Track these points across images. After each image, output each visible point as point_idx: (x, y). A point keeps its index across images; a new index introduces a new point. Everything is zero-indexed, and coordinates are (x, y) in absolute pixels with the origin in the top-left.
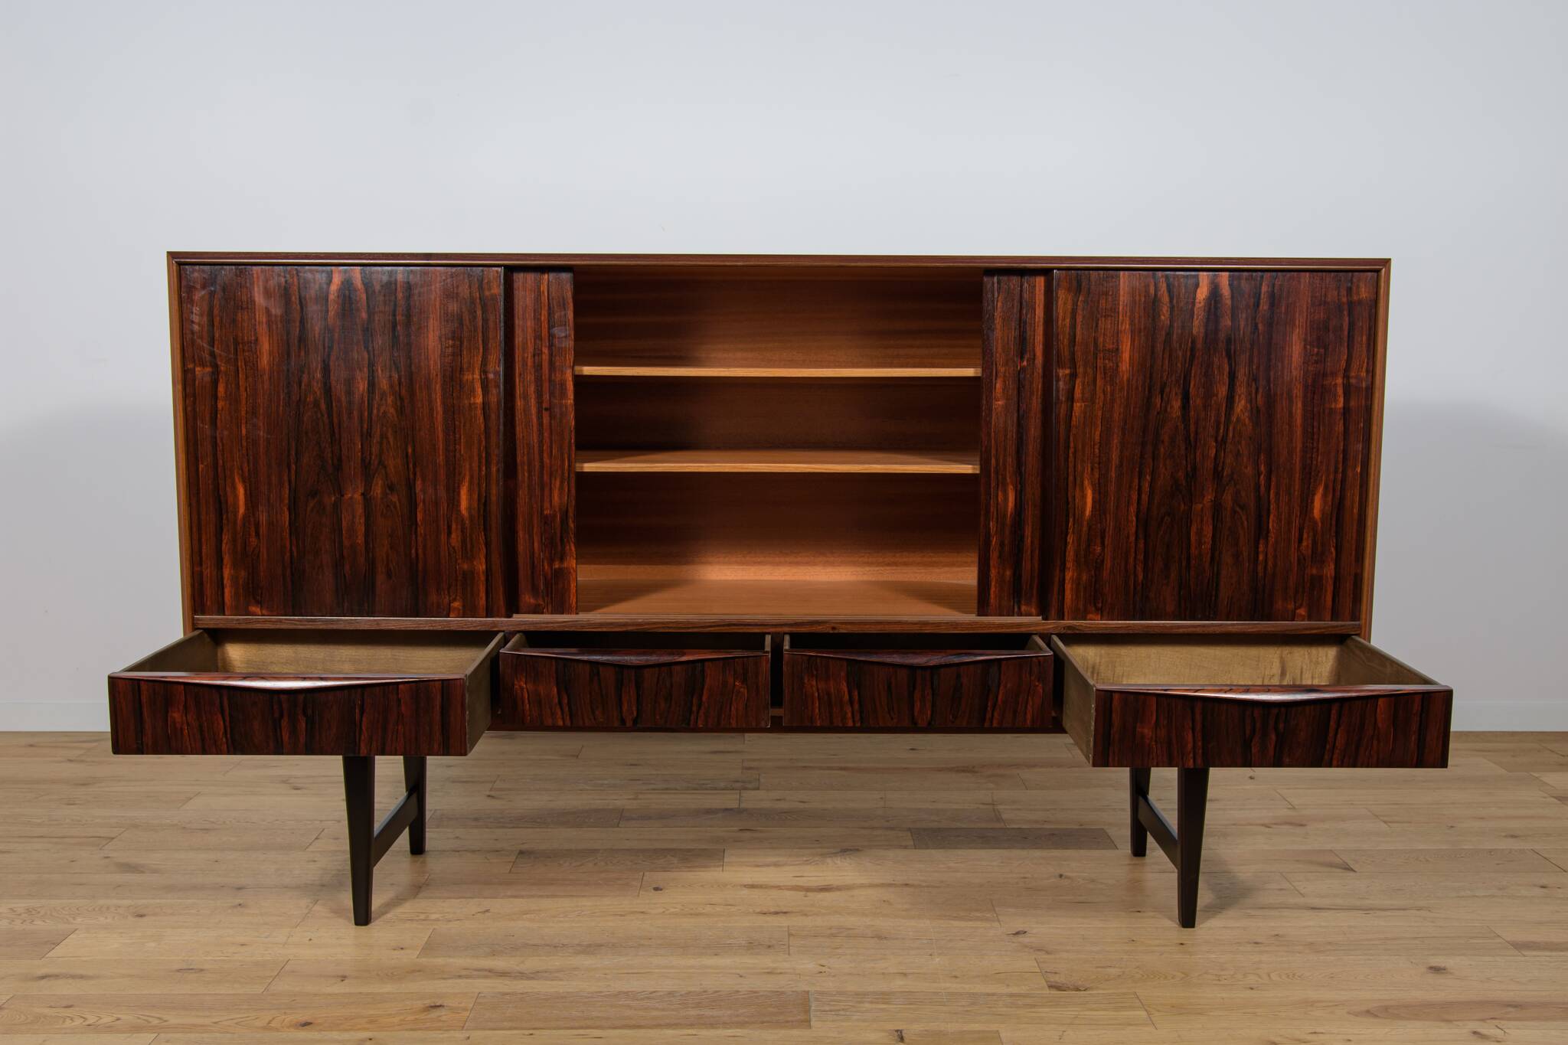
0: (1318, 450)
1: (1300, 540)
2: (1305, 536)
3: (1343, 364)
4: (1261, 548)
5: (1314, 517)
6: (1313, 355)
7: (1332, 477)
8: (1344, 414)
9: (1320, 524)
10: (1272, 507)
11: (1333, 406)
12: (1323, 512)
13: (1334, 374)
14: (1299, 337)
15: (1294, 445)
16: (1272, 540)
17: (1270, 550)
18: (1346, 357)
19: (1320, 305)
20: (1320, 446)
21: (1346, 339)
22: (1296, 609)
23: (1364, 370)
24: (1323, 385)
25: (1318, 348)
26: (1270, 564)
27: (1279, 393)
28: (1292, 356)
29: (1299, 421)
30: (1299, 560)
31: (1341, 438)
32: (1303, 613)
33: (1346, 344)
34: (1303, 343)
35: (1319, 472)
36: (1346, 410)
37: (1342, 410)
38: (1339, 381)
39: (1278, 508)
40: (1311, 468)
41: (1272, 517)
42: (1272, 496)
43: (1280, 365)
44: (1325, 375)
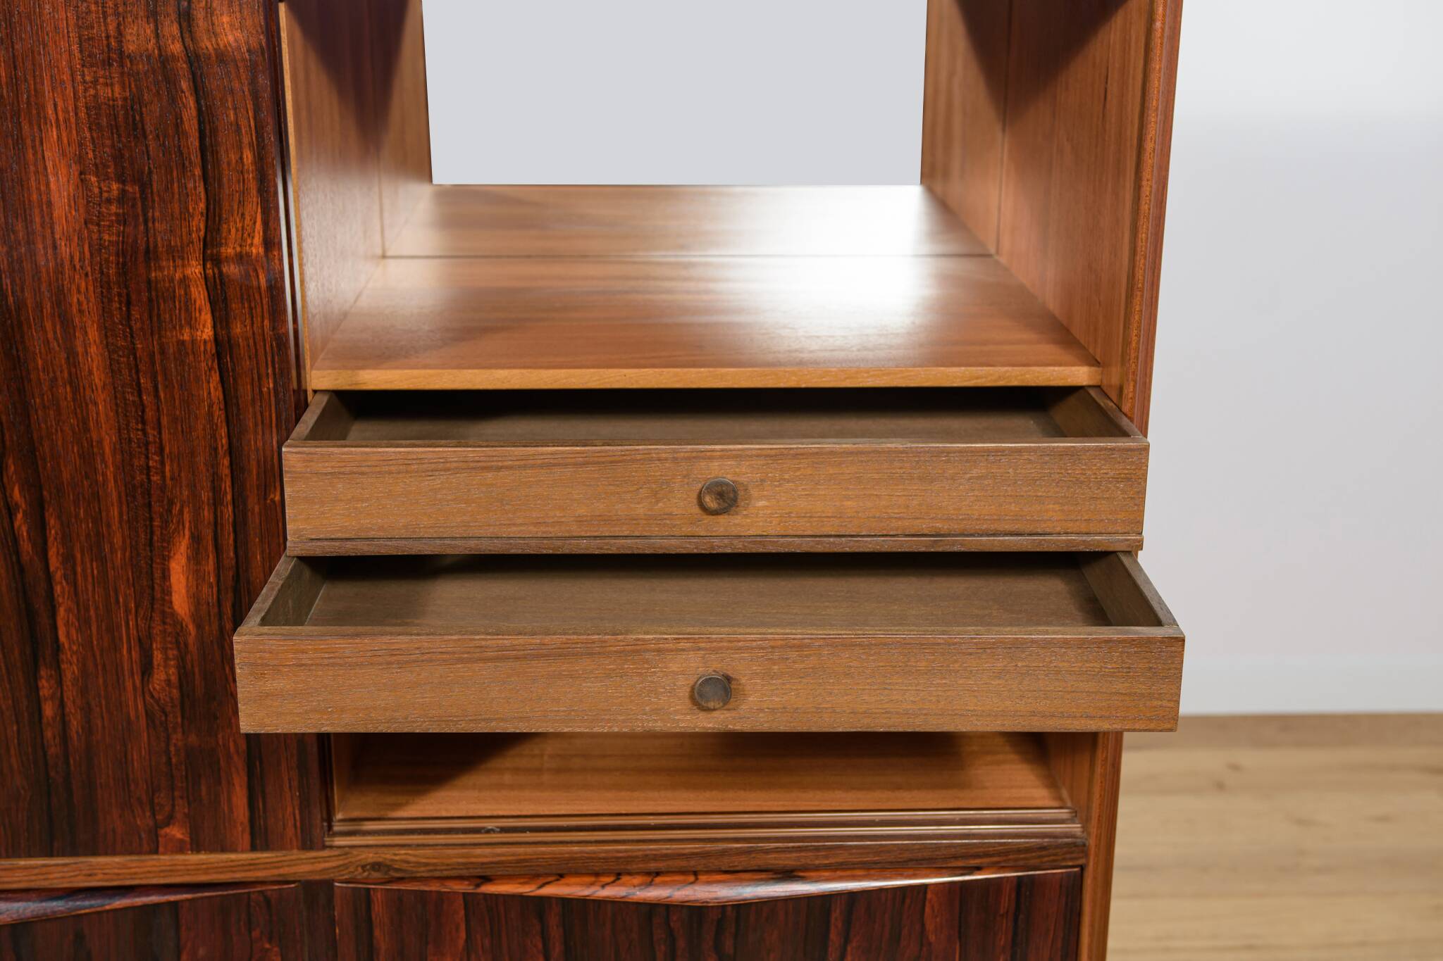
0: (161, 450)
1: (147, 669)
2: (158, 656)
3: (198, 223)
4: (46, 688)
5: (173, 614)
6: (109, 201)
7: (207, 514)
8: (219, 355)
9: (192, 628)
10: (58, 589)
11: (186, 337)
12: (195, 599)
13: (177, 254)
14: (64, 154)
15: (95, 437)
16: (71, 670)
17: (70, 693)
18: (202, 206)
19: (107, 63)
20: (165, 436)
21: (196, 158)
22: (158, 826)
23: (258, 240)
24: (149, 282)
25: (121, 179)
26: (75, 724)
27: (30, 303)
28: (50, 204)
29: (98, 378)
30: (149, 715)
31: (219, 415)
32: (179, 836)
33: (198, 172)
34: (75, 169)
35: (171, 502)
36: (223, 347)
37: (211, 348)
38: (194, 269)
39: (76, 594)
40: (148, 493)
41: (61, 612)
42: (54, 562)
43: (20, 226)
44: (150, 254)
